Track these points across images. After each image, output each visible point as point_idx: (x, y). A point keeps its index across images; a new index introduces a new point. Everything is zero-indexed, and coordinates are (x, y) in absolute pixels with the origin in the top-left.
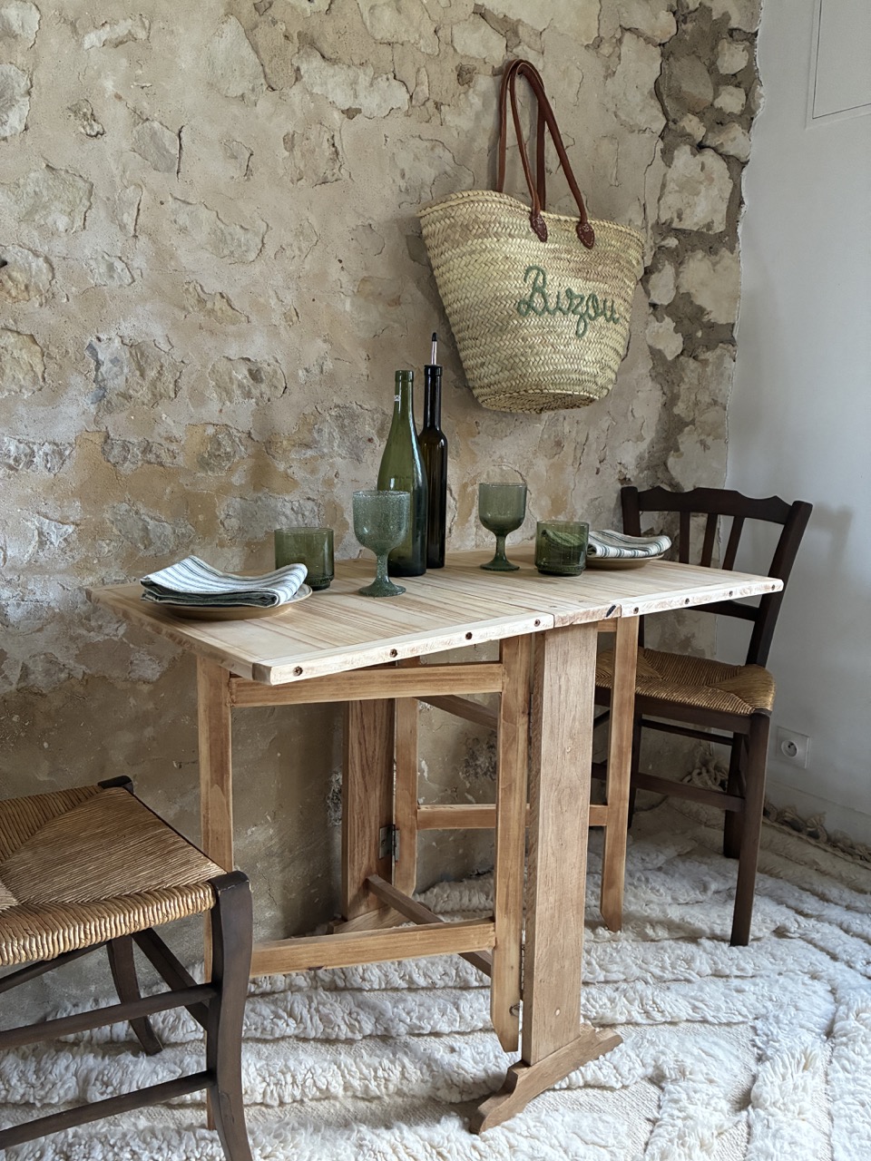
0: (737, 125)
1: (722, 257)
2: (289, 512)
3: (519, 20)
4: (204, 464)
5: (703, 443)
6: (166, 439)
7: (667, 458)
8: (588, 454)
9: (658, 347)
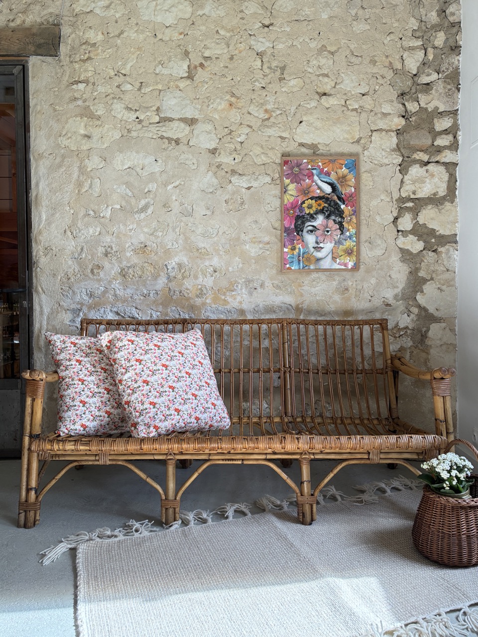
0: (447, 151)
1: (446, 206)
2: (226, 312)
3: (319, 143)
4: (197, 296)
5: (439, 288)
6: (186, 289)
7: (416, 295)
8: (363, 294)
9: (406, 248)
